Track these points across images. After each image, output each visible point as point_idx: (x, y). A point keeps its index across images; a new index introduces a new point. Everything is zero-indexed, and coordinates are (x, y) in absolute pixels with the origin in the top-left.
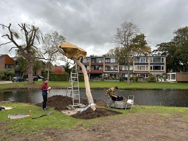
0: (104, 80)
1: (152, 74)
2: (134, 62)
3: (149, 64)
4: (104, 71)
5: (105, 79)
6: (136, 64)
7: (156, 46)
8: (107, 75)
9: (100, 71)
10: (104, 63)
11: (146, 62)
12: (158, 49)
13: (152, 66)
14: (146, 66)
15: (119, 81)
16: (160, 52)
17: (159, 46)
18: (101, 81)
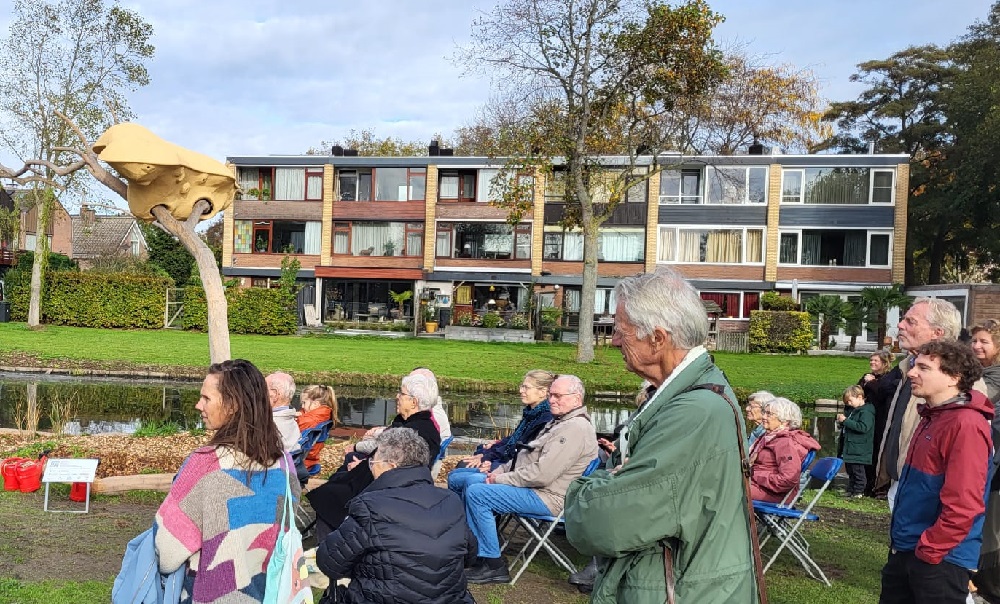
0: (423, 328)
1: (789, 291)
2: (656, 201)
3: (774, 216)
4: (429, 264)
5: (431, 327)
6: (668, 215)
7: (855, 78)
8: (446, 289)
9: (399, 263)
10: (431, 200)
11: (747, 203)
12: (867, 95)
13: (798, 230)
14: (745, 228)
15: (527, 337)
16: (886, 121)
17: (881, 76)
18: (402, 334)
